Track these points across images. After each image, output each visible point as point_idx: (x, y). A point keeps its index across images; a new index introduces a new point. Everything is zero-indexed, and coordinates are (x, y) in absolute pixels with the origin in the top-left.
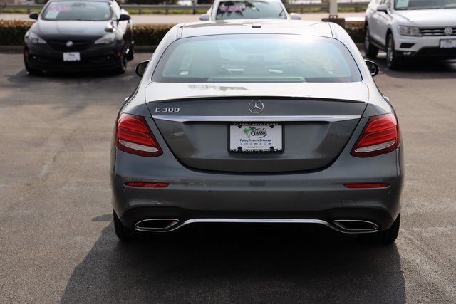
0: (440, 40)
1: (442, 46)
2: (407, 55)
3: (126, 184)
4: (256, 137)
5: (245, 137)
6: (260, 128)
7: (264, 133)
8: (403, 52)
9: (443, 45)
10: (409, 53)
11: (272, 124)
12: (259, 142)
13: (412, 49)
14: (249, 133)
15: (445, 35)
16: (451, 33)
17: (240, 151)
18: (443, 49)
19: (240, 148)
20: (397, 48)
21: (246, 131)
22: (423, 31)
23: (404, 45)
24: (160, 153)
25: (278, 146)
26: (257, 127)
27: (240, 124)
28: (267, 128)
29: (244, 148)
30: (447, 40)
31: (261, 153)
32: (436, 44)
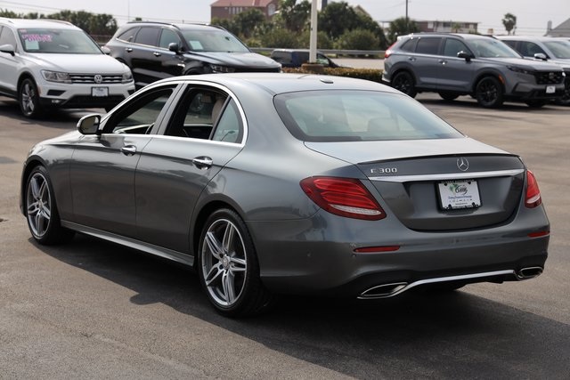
0: (92, 88)
1: (94, 95)
2: (55, 104)
3: (354, 250)
4: (460, 194)
5: (452, 194)
6: (461, 185)
7: (465, 190)
8: (51, 99)
9: (96, 93)
10: (57, 101)
11: (469, 180)
12: (463, 199)
13: (62, 97)
14: (454, 189)
15: (96, 83)
16: (101, 80)
17: (450, 210)
18: (95, 97)
19: (450, 205)
20: (43, 94)
21: (451, 189)
22: (73, 77)
23: (51, 92)
24: (383, 216)
25: (478, 202)
26: (459, 184)
27: (445, 182)
28: (466, 184)
29: (453, 205)
30: (99, 87)
31: (466, 209)
32: (87, 92)
